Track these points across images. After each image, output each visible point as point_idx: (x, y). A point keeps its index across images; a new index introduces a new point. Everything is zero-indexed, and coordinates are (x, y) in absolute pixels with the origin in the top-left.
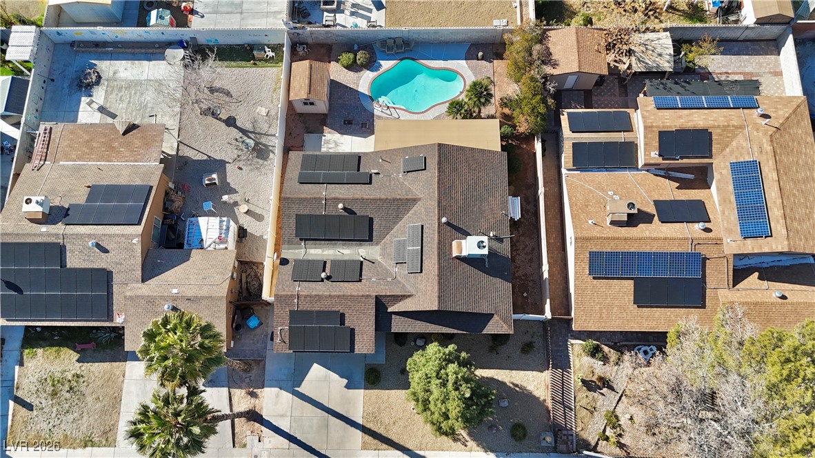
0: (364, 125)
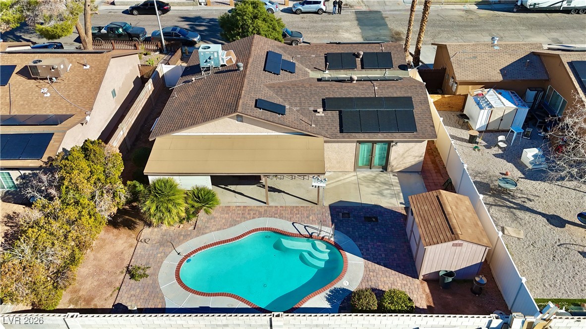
0: (347, 215)
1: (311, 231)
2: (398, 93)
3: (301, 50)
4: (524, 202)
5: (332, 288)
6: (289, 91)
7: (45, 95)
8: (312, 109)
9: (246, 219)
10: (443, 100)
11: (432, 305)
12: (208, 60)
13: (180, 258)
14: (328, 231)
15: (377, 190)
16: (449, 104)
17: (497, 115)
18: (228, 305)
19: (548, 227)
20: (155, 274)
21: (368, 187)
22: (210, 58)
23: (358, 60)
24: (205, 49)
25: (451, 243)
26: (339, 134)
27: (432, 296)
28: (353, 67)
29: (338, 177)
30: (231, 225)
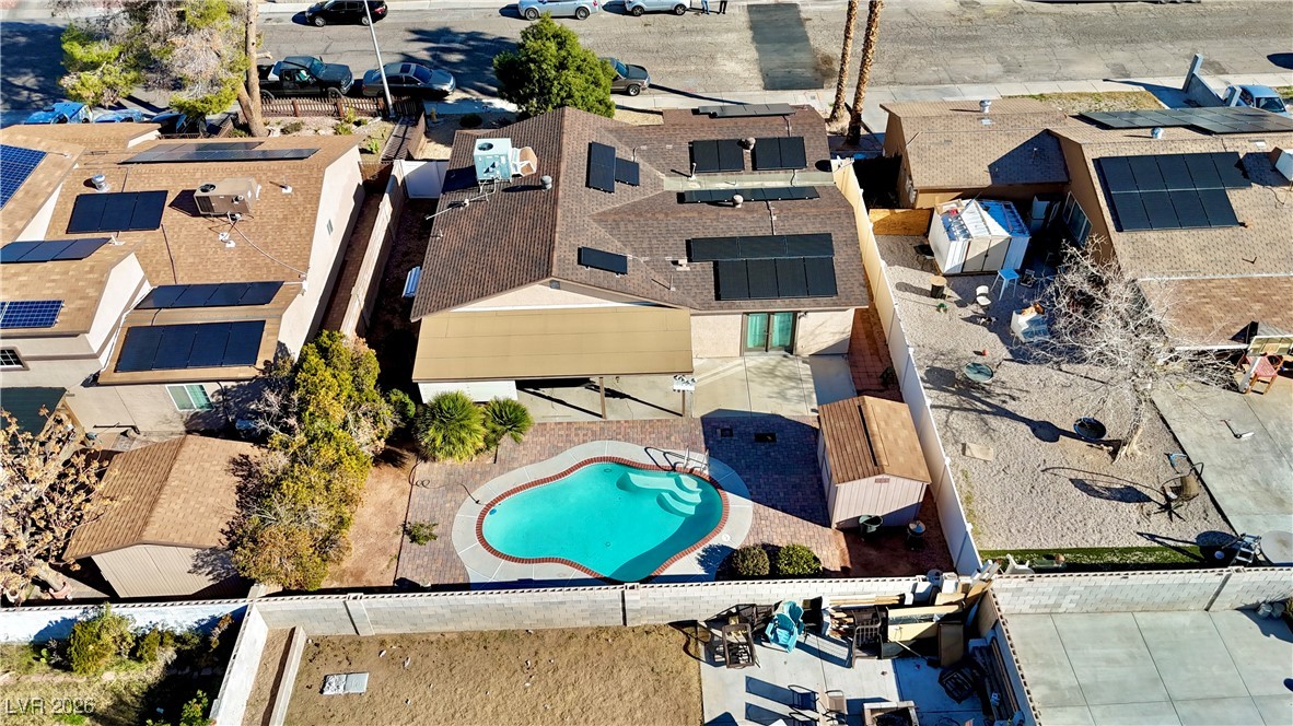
0: (728, 433)
1: (673, 460)
2: (810, 226)
3: (647, 136)
4: (1004, 402)
5: (707, 545)
6: (630, 227)
7: (228, 245)
8: (670, 258)
9: (572, 443)
10: (893, 217)
11: (849, 566)
12: (491, 169)
13: (480, 508)
14: (699, 460)
15: (776, 389)
16: (903, 223)
17: (978, 249)
18: (559, 575)
19: (1032, 441)
20: (447, 533)
21: (762, 384)
22: (493, 166)
23: (747, 153)
24: (484, 149)
25: (873, 479)
26: (714, 303)
27: (849, 552)
28: (737, 166)
29: (715, 367)
30: (551, 455)
